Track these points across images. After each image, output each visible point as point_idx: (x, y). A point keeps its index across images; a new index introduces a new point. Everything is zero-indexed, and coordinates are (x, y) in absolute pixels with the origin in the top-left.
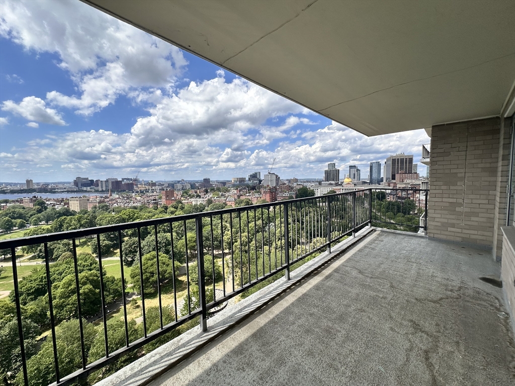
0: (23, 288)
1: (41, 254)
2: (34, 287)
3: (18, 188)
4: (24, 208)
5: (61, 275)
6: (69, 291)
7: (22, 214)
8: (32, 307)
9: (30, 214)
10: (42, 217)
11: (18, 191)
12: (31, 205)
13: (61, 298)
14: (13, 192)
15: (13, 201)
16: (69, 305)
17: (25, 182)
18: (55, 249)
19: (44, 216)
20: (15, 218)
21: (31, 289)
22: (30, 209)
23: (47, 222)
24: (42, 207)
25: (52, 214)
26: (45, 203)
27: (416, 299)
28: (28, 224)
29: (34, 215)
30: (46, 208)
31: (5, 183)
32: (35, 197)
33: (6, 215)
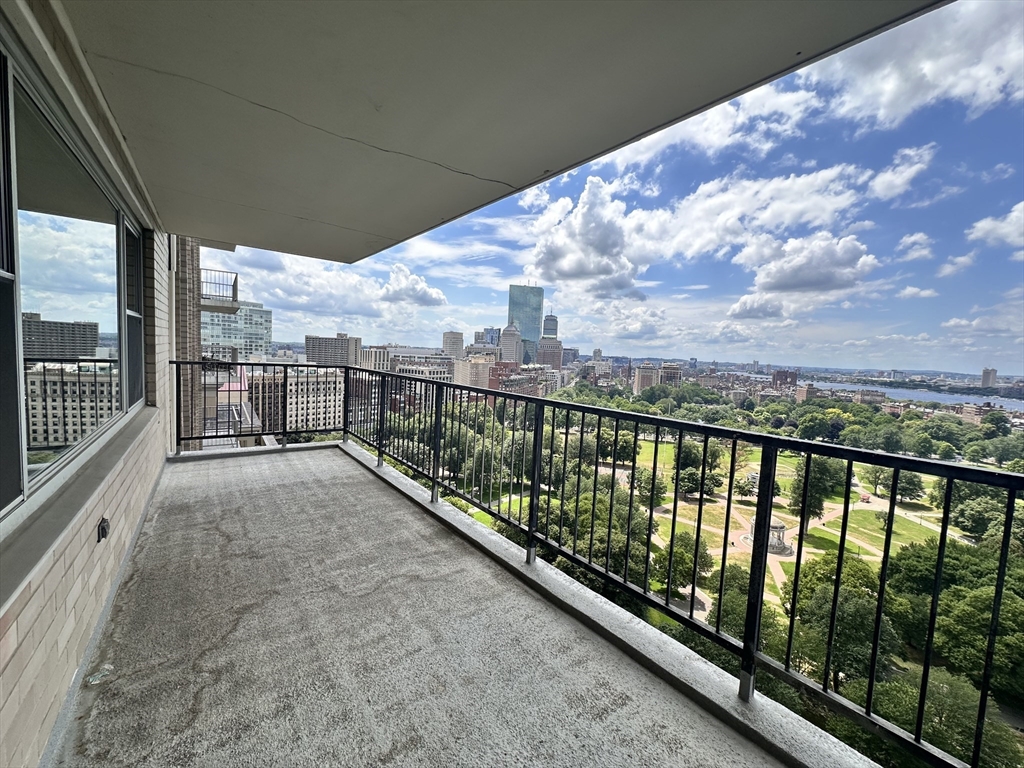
0: (903, 561)
1: (961, 520)
2: (921, 571)
3: (965, 383)
4: (960, 423)
5: (979, 578)
6: (983, 620)
7: (954, 434)
8: (904, 601)
9: (968, 436)
10: (991, 448)
11: (963, 389)
12: (977, 420)
13: (959, 620)
14: (953, 390)
15: (947, 408)
16: (973, 647)
17: (981, 374)
18: (993, 523)
19: (997, 448)
20: (938, 439)
21: (915, 571)
22: (973, 427)
23: (1000, 461)
24: (998, 428)
25: (1014, 446)
26: (1006, 421)
27: (277, 593)
28: (959, 454)
29: (977, 440)
30: (1006, 432)
31: (945, 373)
32: (988, 405)
33: (925, 429)
